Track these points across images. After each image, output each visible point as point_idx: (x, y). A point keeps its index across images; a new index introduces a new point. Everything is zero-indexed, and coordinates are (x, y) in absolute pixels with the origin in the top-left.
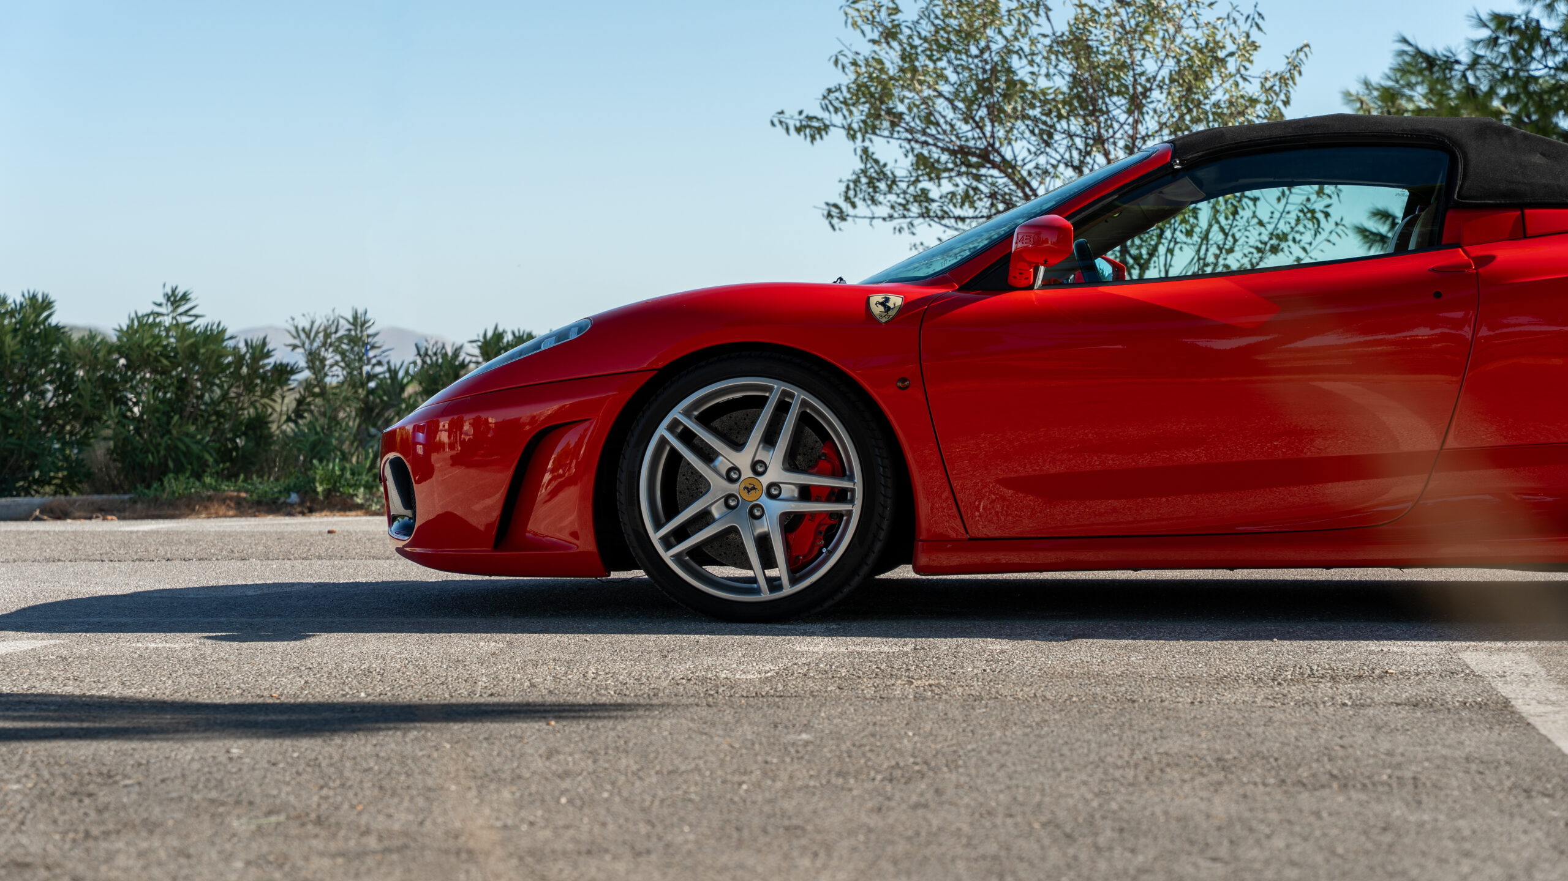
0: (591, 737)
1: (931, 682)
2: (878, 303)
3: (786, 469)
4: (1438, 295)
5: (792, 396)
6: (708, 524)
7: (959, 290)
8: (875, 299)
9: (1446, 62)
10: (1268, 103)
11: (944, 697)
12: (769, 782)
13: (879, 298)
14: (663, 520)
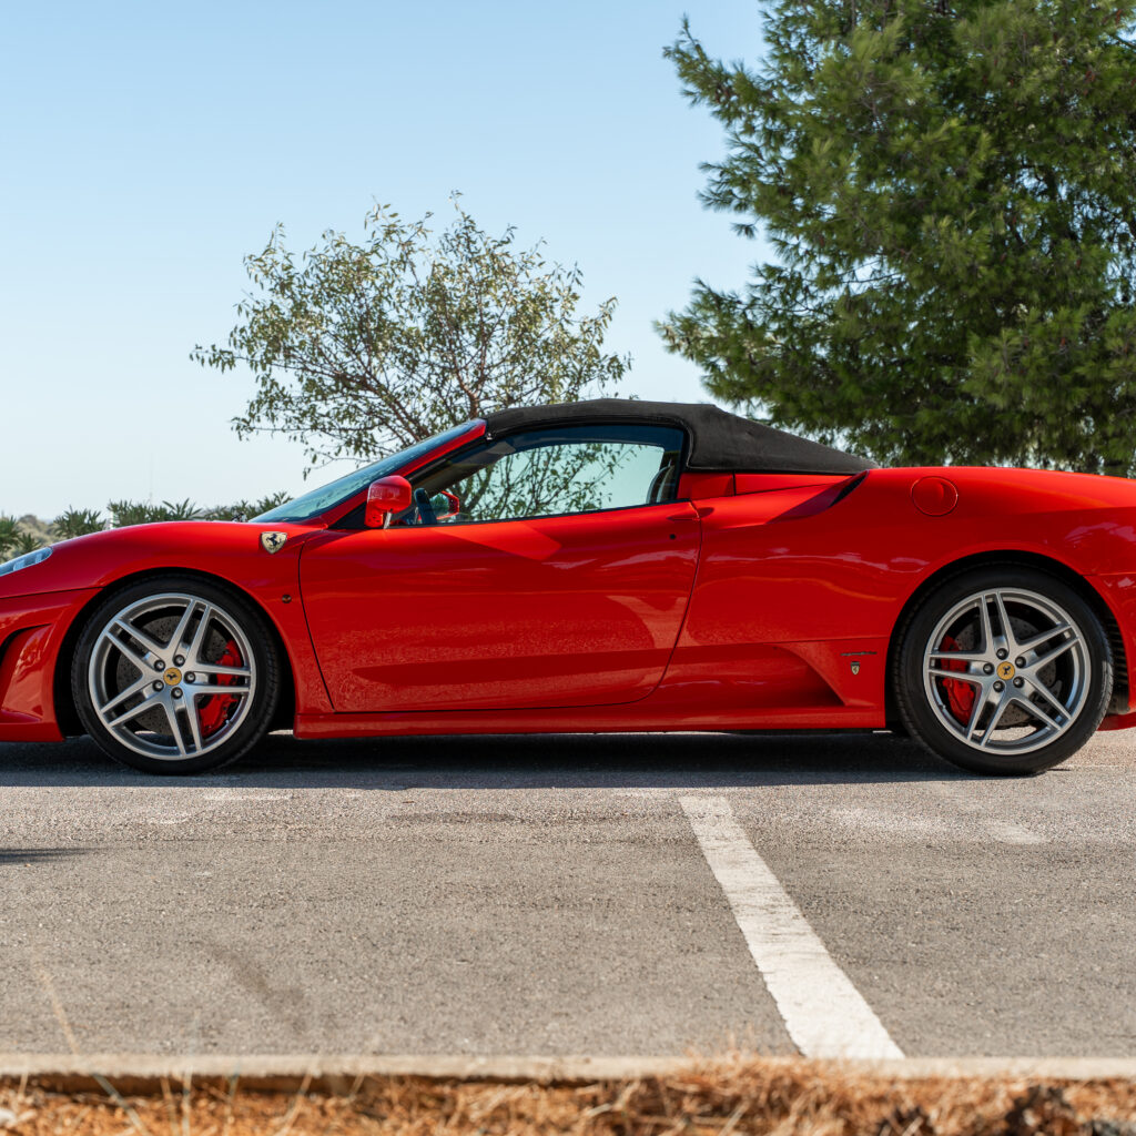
0: (56, 876)
1: (301, 826)
2: (268, 539)
3: (199, 662)
4: (673, 537)
5: (204, 607)
6: (140, 702)
7: (329, 529)
8: (266, 536)
9: (731, 302)
10: (585, 341)
11: (309, 839)
12: (181, 909)
13: (270, 535)
14: (107, 699)
